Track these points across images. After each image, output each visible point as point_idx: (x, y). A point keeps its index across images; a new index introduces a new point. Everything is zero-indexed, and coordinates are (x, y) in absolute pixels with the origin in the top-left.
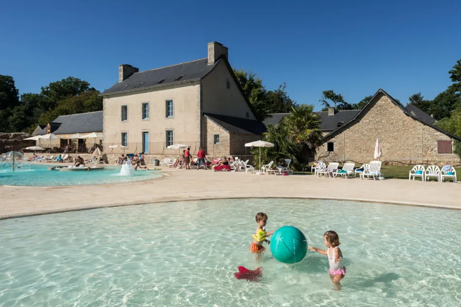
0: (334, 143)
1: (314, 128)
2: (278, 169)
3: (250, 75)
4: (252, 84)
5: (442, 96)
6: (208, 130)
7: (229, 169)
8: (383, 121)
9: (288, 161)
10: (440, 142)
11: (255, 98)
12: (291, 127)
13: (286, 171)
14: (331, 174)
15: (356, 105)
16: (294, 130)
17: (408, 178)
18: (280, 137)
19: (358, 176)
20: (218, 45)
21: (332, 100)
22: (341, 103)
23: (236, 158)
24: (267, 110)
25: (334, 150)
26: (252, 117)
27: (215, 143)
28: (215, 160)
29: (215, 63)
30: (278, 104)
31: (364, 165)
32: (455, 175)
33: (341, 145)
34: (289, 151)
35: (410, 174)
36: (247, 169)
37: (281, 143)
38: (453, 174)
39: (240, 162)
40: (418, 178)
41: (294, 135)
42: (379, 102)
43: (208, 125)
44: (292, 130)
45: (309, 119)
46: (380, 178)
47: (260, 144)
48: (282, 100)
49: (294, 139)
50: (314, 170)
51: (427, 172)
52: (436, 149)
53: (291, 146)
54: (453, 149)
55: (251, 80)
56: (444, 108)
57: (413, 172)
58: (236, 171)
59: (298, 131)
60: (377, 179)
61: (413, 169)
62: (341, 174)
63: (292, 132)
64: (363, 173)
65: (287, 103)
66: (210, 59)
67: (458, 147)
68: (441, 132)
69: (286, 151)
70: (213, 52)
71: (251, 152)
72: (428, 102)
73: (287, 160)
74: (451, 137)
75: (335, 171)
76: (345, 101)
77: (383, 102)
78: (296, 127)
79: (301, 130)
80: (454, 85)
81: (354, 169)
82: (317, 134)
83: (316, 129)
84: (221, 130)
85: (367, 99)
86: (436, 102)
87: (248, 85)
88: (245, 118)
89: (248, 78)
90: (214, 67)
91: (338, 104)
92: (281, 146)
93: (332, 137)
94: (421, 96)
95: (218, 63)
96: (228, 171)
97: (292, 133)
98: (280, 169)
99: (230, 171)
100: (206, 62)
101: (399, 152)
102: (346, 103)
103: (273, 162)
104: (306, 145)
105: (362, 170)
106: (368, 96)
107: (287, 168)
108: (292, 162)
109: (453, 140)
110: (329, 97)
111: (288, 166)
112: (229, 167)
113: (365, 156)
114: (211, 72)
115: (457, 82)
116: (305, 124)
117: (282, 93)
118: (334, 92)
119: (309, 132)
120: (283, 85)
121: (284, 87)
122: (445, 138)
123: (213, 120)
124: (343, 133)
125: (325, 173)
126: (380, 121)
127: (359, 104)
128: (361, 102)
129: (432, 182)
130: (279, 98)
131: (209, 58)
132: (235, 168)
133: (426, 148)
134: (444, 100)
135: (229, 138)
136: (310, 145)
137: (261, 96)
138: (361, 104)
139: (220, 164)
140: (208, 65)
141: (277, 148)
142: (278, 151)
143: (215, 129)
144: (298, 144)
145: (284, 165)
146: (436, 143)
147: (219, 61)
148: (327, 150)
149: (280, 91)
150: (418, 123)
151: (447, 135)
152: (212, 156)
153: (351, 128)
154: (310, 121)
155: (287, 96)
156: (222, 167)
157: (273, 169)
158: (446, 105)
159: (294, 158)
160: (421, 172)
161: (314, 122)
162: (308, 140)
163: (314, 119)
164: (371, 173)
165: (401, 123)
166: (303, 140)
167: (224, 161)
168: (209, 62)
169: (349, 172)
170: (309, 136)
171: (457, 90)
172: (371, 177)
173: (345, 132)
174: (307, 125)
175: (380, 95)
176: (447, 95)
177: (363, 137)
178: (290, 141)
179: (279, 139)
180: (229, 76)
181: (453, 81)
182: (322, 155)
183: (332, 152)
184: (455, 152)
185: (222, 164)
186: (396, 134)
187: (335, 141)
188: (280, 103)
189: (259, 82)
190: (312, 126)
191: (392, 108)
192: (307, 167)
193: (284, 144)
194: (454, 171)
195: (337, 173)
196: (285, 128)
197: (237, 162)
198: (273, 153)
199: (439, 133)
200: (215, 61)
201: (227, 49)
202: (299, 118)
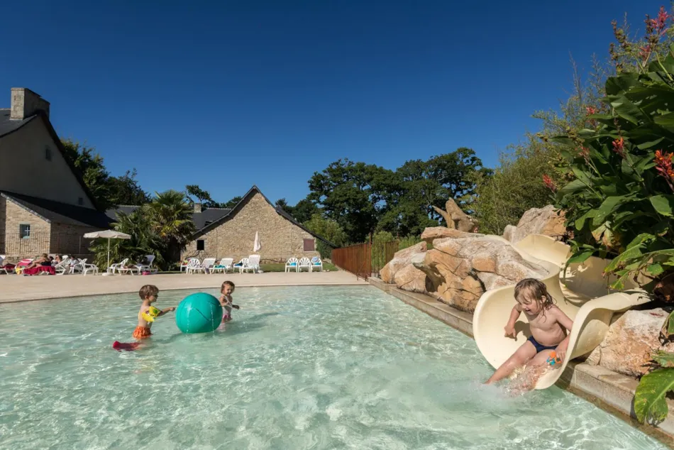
0: (205, 241)
1: (184, 219)
2: (136, 268)
3: (84, 149)
4: (87, 161)
5: (302, 203)
6: (8, 217)
7: (53, 271)
8: (257, 219)
9: (151, 258)
10: (305, 240)
11: (92, 180)
12: (154, 217)
13: (147, 269)
14: (208, 270)
15: (224, 205)
16: (159, 220)
17: (284, 271)
18: (137, 229)
19: (237, 271)
20: (30, 96)
21: (198, 196)
22: (207, 201)
23: (65, 257)
24: (111, 197)
25: (205, 249)
26: (88, 204)
27: (22, 236)
28: (22, 261)
29: (24, 118)
30: (125, 195)
31: (242, 260)
32: (322, 265)
33: (213, 243)
34: (151, 245)
35: (286, 266)
36: (85, 270)
37: (140, 236)
38: (320, 264)
39: (71, 262)
40: (293, 270)
41: (159, 226)
42: (253, 199)
43: (8, 209)
44: (155, 220)
45: (178, 207)
46: (259, 271)
47: (109, 234)
48: (130, 190)
49: (158, 231)
50: (184, 269)
51: (300, 264)
52: (302, 247)
53: (155, 239)
54: (315, 247)
55: (86, 155)
56: (304, 214)
57: (288, 264)
58: (64, 274)
59: (164, 221)
60: (257, 272)
61: (289, 262)
62: (218, 269)
63: (155, 222)
64: (242, 268)
65: (138, 195)
66: (16, 111)
67: (319, 245)
68: (307, 231)
69: (147, 247)
70: (22, 102)
71: (89, 249)
72: (291, 208)
73: (148, 256)
74: (314, 236)
75: (211, 266)
76: (213, 199)
77: (257, 200)
78: (161, 217)
79: (168, 220)
80: (312, 194)
81: (233, 263)
82: (188, 226)
83: (188, 221)
84: (34, 219)
85: (236, 199)
86: (297, 208)
87: (81, 162)
88: (77, 205)
89: (80, 152)
90: (23, 126)
91: (204, 201)
92: (139, 240)
93: (203, 234)
94: (285, 201)
95: (30, 121)
96: (50, 274)
97: (155, 225)
98: (139, 268)
99: (54, 274)
100: (8, 114)
101: (271, 250)
102: (213, 202)
103: (127, 259)
104: (174, 238)
105: (241, 264)
106: (237, 196)
107: (149, 266)
108: (155, 260)
109: (315, 238)
110: (193, 193)
111: (151, 264)
112: (53, 268)
113: (238, 254)
114: (17, 130)
115: (314, 192)
116: (173, 214)
117: (130, 182)
118: (200, 188)
119: (178, 223)
120: (132, 171)
121: (134, 174)
122: (309, 237)
123: (18, 202)
124: (215, 230)
125: (200, 269)
126: (254, 219)
127: (228, 204)
128: (230, 202)
129: (304, 273)
130: (126, 187)
131: (12, 109)
132: (64, 270)
133: (294, 246)
134: (304, 207)
135: (49, 230)
136: (179, 239)
137: (101, 178)
138: (229, 204)
139: (35, 266)
140: (11, 119)
141: (134, 242)
142: (135, 245)
143: (22, 216)
144: (164, 237)
145: (146, 263)
146: (303, 241)
147: (32, 117)
148: (196, 249)
149: (127, 178)
150: (288, 222)
151: (311, 234)
152: (17, 256)
153: (224, 224)
154: (180, 211)
155: (137, 185)
156: (40, 269)
157: (129, 268)
158: (306, 212)
159: (158, 254)
160: (295, 264)
161: (184, 212)
162: (177, 233)
163: (185, 209)
164: (250, 267)
165: (273, 222)
166: (170, 233)
167: (42, 259)
168: (12, 116)
169: (228, 267)
170: (178, 228)
171: (314, 199)
172: (251, 272)
173: (218, 228)
174: (176, 215)
175: (254, 192)
176: (305, 203)
177: (237, 235)
178: (153, 233)
179: (137, 230)
180: (50, 141)
181: (311, 190)
182: (190, 255)
183: (203, 251)
184: (317, 250)
185: (39, 265)
186: (269, 232)
187: (206, 239)
188: (128, 193)
189: (99, 160)
190: (181, 217)
191: (265, 205)
192: (174, 266)
193: (144, 237)
194: (320, 261)
195: (214, 268)
196: (146, 218)
197: (66, 261)
198: (127, 248)
199: (305, 232)
200: (25, 117)
201: (48, 104)
202: (165, 206)
